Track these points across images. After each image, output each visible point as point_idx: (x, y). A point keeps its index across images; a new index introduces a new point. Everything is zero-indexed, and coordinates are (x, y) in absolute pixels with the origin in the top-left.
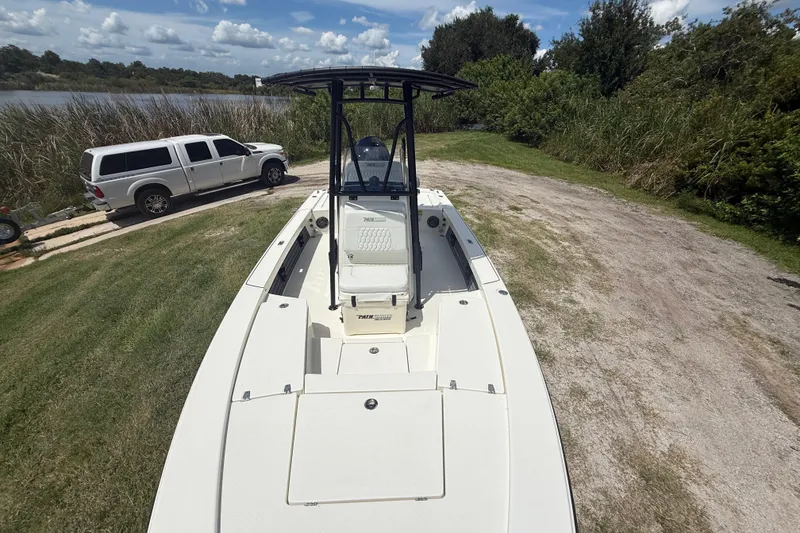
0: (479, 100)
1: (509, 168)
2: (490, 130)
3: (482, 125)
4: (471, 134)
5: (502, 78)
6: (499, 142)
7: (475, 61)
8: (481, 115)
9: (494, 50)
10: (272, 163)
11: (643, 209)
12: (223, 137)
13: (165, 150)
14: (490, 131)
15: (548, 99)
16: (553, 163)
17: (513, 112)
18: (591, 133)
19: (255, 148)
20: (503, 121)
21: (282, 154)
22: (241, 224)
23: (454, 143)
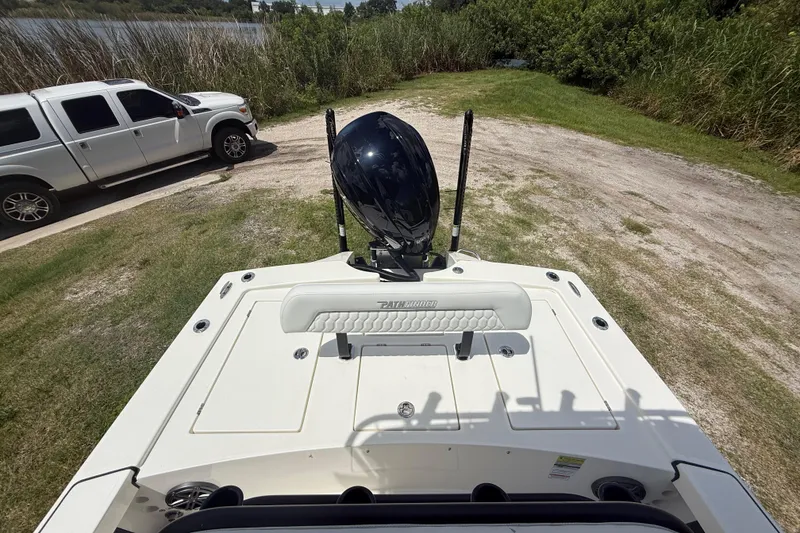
0: (520, 25)
1: (585, 132)
2: (531, 68)
3: (522, 61)
4: (509, 74)
6: (549, 87)
8: (521, 46)
10: (227, 128)
12: (138, 85)
13: (22, 113)
14: (533, 70)
15: (630, 21)
18: (709, 75)
19: (196, 102)
20: (553, 55)
21: (243, 111)
22: (145, 262)
23: (492, 86)
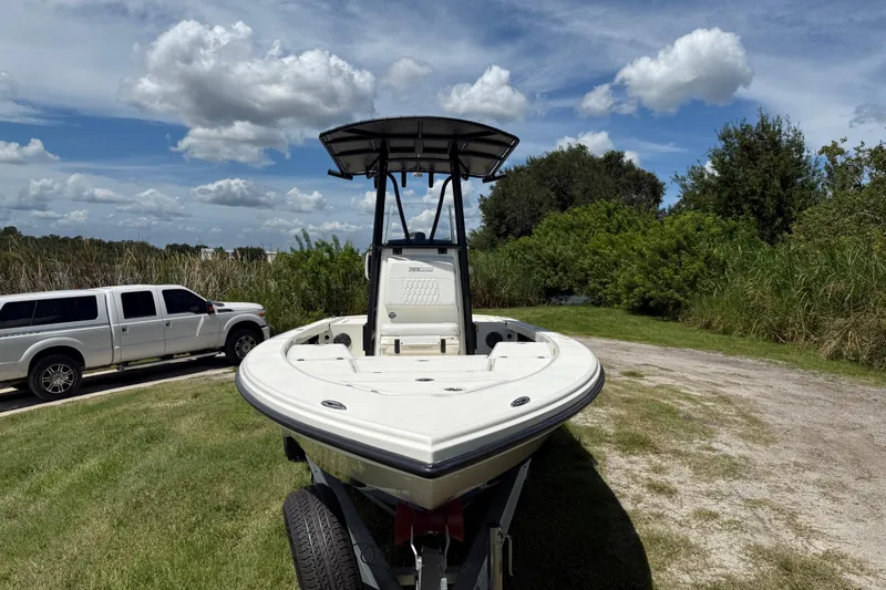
0: (574, 260)
2: (597, 303)
3: (584, 297)
5: (608, 231)
7: (563, 208)
8: (580, 282)
9: (588, 196)
10: (245, 328)
11: (845, 381)
12: (178, 287)
13: (93, 299)
14: (598, 305)
16: (703, 335)
17: (630, 273)
19: (221, 305)
20: (616, 287)
21: (261, 315)
